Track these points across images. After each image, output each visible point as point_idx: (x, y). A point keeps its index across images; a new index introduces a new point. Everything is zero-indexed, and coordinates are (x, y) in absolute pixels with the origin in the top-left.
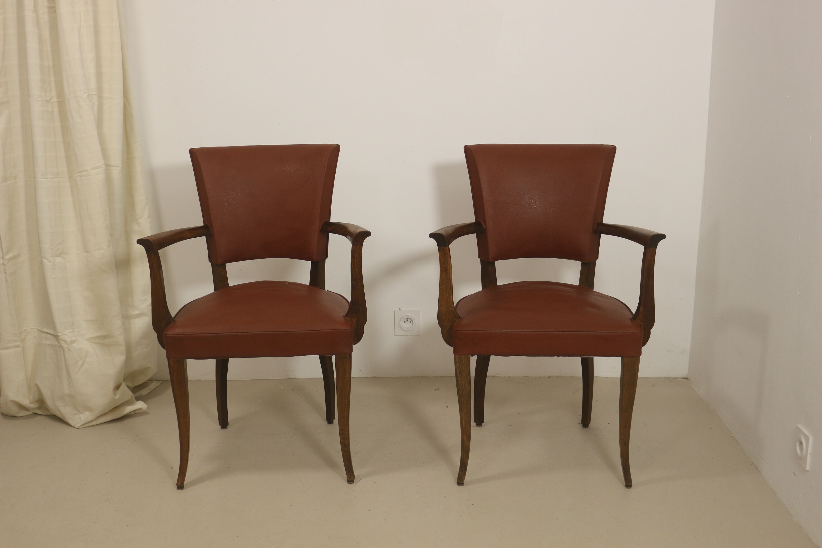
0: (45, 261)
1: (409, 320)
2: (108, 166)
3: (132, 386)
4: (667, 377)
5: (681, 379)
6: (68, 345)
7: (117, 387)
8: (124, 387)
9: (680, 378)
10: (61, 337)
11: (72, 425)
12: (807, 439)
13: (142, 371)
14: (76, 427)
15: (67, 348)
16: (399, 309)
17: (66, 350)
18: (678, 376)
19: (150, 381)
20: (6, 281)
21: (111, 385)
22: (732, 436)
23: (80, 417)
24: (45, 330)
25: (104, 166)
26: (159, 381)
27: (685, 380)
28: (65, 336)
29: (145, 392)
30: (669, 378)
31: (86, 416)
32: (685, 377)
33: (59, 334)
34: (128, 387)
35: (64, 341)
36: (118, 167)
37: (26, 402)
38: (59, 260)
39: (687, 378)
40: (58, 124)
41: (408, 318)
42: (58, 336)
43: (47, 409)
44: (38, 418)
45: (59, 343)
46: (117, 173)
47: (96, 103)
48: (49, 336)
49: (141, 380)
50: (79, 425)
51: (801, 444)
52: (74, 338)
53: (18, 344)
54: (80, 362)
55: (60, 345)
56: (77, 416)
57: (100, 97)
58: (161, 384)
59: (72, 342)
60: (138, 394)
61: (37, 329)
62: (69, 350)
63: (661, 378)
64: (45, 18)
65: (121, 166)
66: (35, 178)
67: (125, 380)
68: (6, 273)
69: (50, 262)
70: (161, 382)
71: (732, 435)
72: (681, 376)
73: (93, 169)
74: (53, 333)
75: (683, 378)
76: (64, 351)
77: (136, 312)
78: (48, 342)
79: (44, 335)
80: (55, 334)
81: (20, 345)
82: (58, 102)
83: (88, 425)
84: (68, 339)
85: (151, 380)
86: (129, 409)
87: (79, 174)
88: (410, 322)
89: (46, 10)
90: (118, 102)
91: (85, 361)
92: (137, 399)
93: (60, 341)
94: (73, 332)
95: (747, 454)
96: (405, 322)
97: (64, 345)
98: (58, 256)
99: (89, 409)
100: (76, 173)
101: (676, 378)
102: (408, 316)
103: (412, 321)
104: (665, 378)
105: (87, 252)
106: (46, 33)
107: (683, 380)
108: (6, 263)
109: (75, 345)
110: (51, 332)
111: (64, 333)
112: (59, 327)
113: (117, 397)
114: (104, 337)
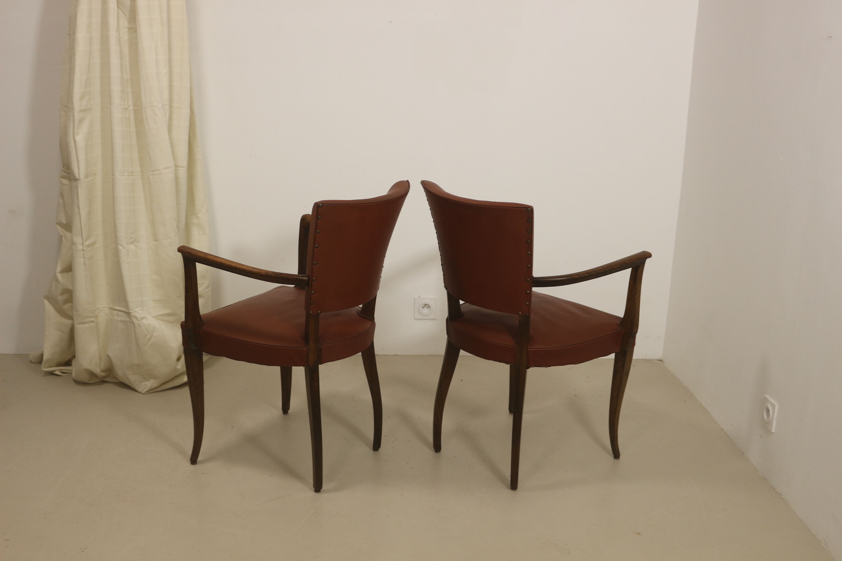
0: (120, 247)
1: (427, 306)
2: (176, 167)
4: (644, 358)
5: (656, 361)
6: (138, 320)
7: (178, 359)
10: (133, 314)
11: (139, 391)
12: (773, 406)
14: (143, 392)
15: (138, 323)
16: (418, 297)
17: (137, 325)
18: (655, 359)
20: (85, 264)
21: (175, 357)
22: (703, 408)
23: (146, 384)
24: (117, 308)
25: (173, 166)
27: (660, 362)
28: (136, 313)
30: (646, 359)
31: (150, 384)
32: (659, 359)
33: (131, 311)
35: (135, 317)
36: (184, 167)
37: (97, 370)
38: (132, 247)
39: (661, 360)
40: (133, 129)
41: (426, 305)
42: (130, 313)
43: (116, 378)
44: (107, 385)
45: (131, 319)
46: (183, 173)
47: (168, 112)
48: (120, 313)
50: (145, 391)
51: (768, 411)
52: (143, 315)
53: (93, 319)
54: (148, 336)
55: (131, 321)
56: (144, 383)
57: (171, 107)
58: (210, 358)
59: (142, 318)
61: (109, 307)
62: (139, 325)
63: (640, 360)
64: (125, 37)
65: (186, 167)
66: (113, 176)
68: (84, 257)
69: (124, 248)
72: (657, 359)
73: (165, 168)
74: (125, 311)
75: (658, 360)
76: (134, 326)
78: (119, 319)
79: (115, 312)
80: (127, 311)
81: (95, 321)
82: (134, 110)
83: (153, 391)
84: (139, 316)
87: (152, 173)
88: (428, 308)
89: (126, 30)
90: (186, 111)
91: (152, 335)
93: (132, 318)
94: (142, 310)
95: (717, 422)
96: (423, 308)
97: (135, 321)
98: (131, 244)
99: (154, 377)
100: (149, 172)
101: (653, 360)
102: (426, 302)
103: (429, 307)
105: (156, 240)
106: (126, 50)
107: (658, 362)
108: (85, 249)
109: (144, 321)
110: (123, 309)
111: (136, 311)
112: (131, 305)
113: (179, 367)
114: (169, 315)
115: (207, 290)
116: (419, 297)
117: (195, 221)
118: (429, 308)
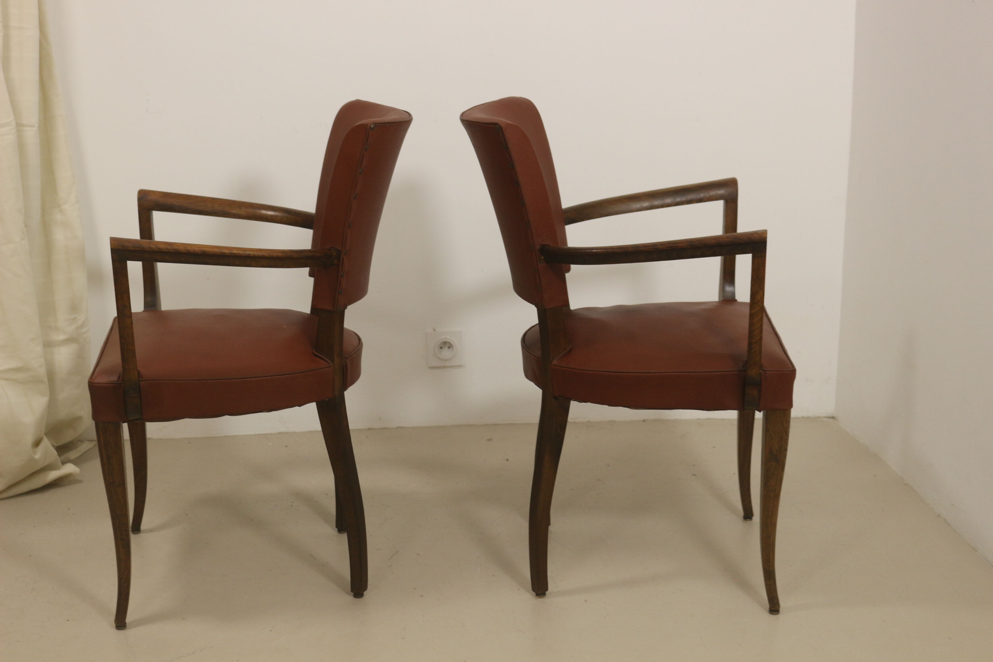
1: (448, 345)
2: (19, 126)
3: (56, 445)
4: (806, 416)
5: (825, 419)
7: (37, 443)
8: (46, 443)
9: (825, 417)
13: (71, 423)
16: (432, 330)
18: (822, 415)
19: (80, 442)
21: (29, 439)
22: (905, 484)
25: (14, 123)
26: (92, 441)
27: (832, 420)
29: (73, 454)
30: (808, 418)
32: (830, 415)
34: (52, 444)
36: (33, 126)
39: (833, 418)
41: (445, 343)
46: (31, 136)
47: (2, 35)
49: (68, 436)
57: (6, 26)
60: (64, 457)
63: (797, 418)
65: (37, 125)
67: (48, 434)
71: (905, 482)
72: (825, 415)
75: (828, 417)
77: (62, 337)
85: (81, 440)
86: (53, 475)
88: (449, 348)
90: (33, 33)
92: (63, 463)
95: (929, 504)
96: (441, 348)
101: (819, 417)
102: (446, 338)
103: (451, 347)
104: (803, 418)
107: (828, 420)
113: (37, 456)
116: (434, 330)
117: (58, 217)
118: (451, 349)
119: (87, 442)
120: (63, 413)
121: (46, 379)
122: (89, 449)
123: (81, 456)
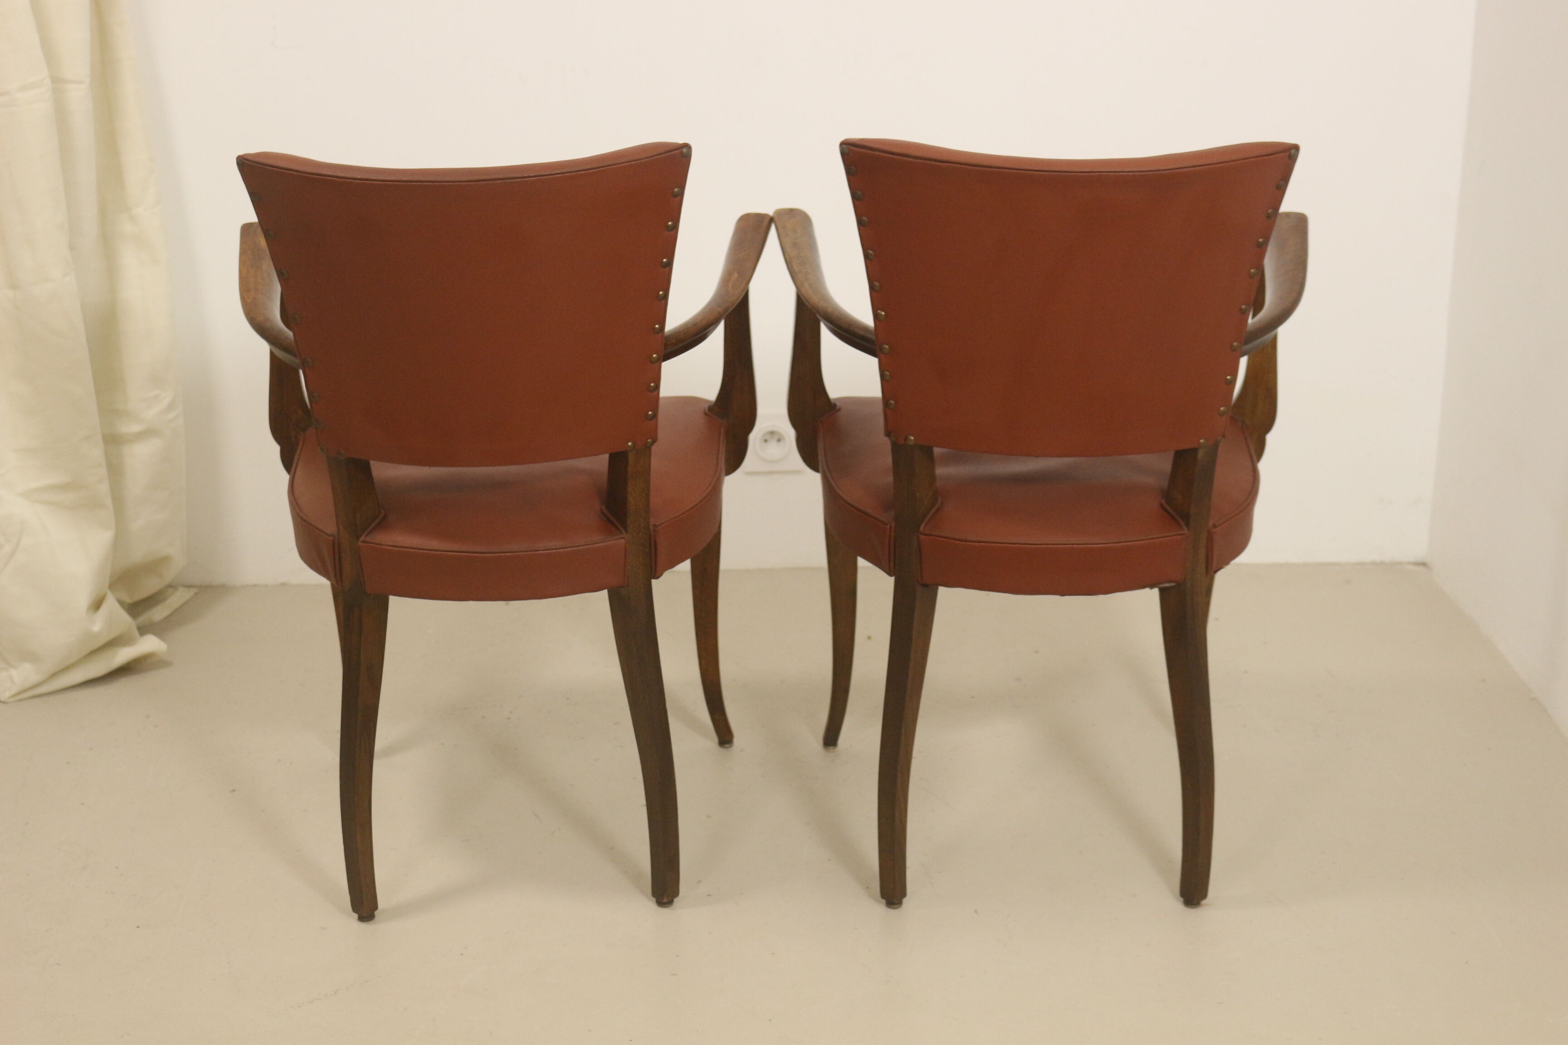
1: (776, 437)
2: (57, 83)
3: (128, 600)
4: (1378, 561)
5: (1409, 567)
7: (97, 605)
8: (111, 604)
9: (1408, 563)
13: (154, 566)
14: (4, 698)
19: (170, 590)
21: (83, 599)
23: (11, 677)
25: (48, 81)
26: (190, 587)
27: (1422, 569)
29: (158, 614)
30: (1382, 563)
32: (1418, 560)
34: (121, 603)
36: (81, 82)
39: (1424, 564)
41: (771, 433)
46: (79, 98)
49: (151, 585)
50: (8, 694)
54: (8, 549)
58: (196, 594)
60: (144, 618)
63: (1364, 564)
65: (88, 80)
67: (112, 586)
70: (193, 591)
72: (1410, 559)
75: (1417, 564)
77: (135, 428)
83: (31, 693)
85: (172, 587)
86: (124, 655)
91: (18, 544)
92: (143, 630)
96: (766, 441)
99: (28, 655)
101: (1400, 563)
102: (772, 426)
103: (781, 439)
104: (1373, 563)
107: (1415, 568)
113: (96, 626)
114: (64, 487)
115: (171, 415)
118: (780, 443)
119: (181, 589)
120: (139, 553)
121: (109, 502)
122: (186, 603)
123: (171, 615)
